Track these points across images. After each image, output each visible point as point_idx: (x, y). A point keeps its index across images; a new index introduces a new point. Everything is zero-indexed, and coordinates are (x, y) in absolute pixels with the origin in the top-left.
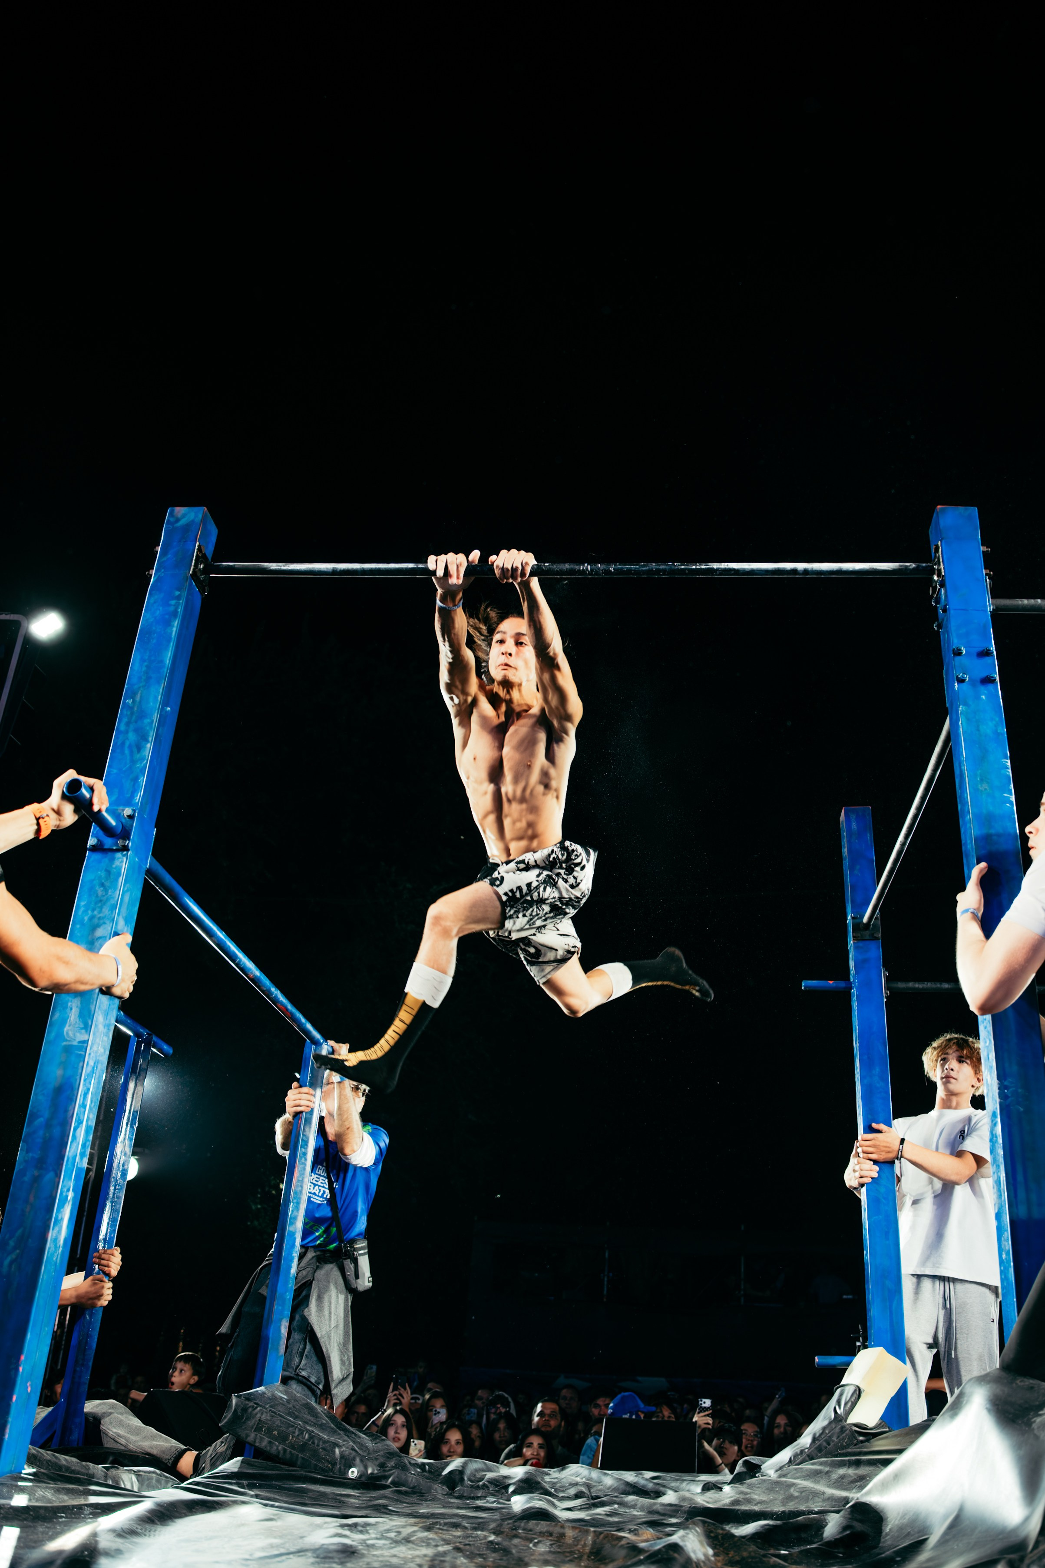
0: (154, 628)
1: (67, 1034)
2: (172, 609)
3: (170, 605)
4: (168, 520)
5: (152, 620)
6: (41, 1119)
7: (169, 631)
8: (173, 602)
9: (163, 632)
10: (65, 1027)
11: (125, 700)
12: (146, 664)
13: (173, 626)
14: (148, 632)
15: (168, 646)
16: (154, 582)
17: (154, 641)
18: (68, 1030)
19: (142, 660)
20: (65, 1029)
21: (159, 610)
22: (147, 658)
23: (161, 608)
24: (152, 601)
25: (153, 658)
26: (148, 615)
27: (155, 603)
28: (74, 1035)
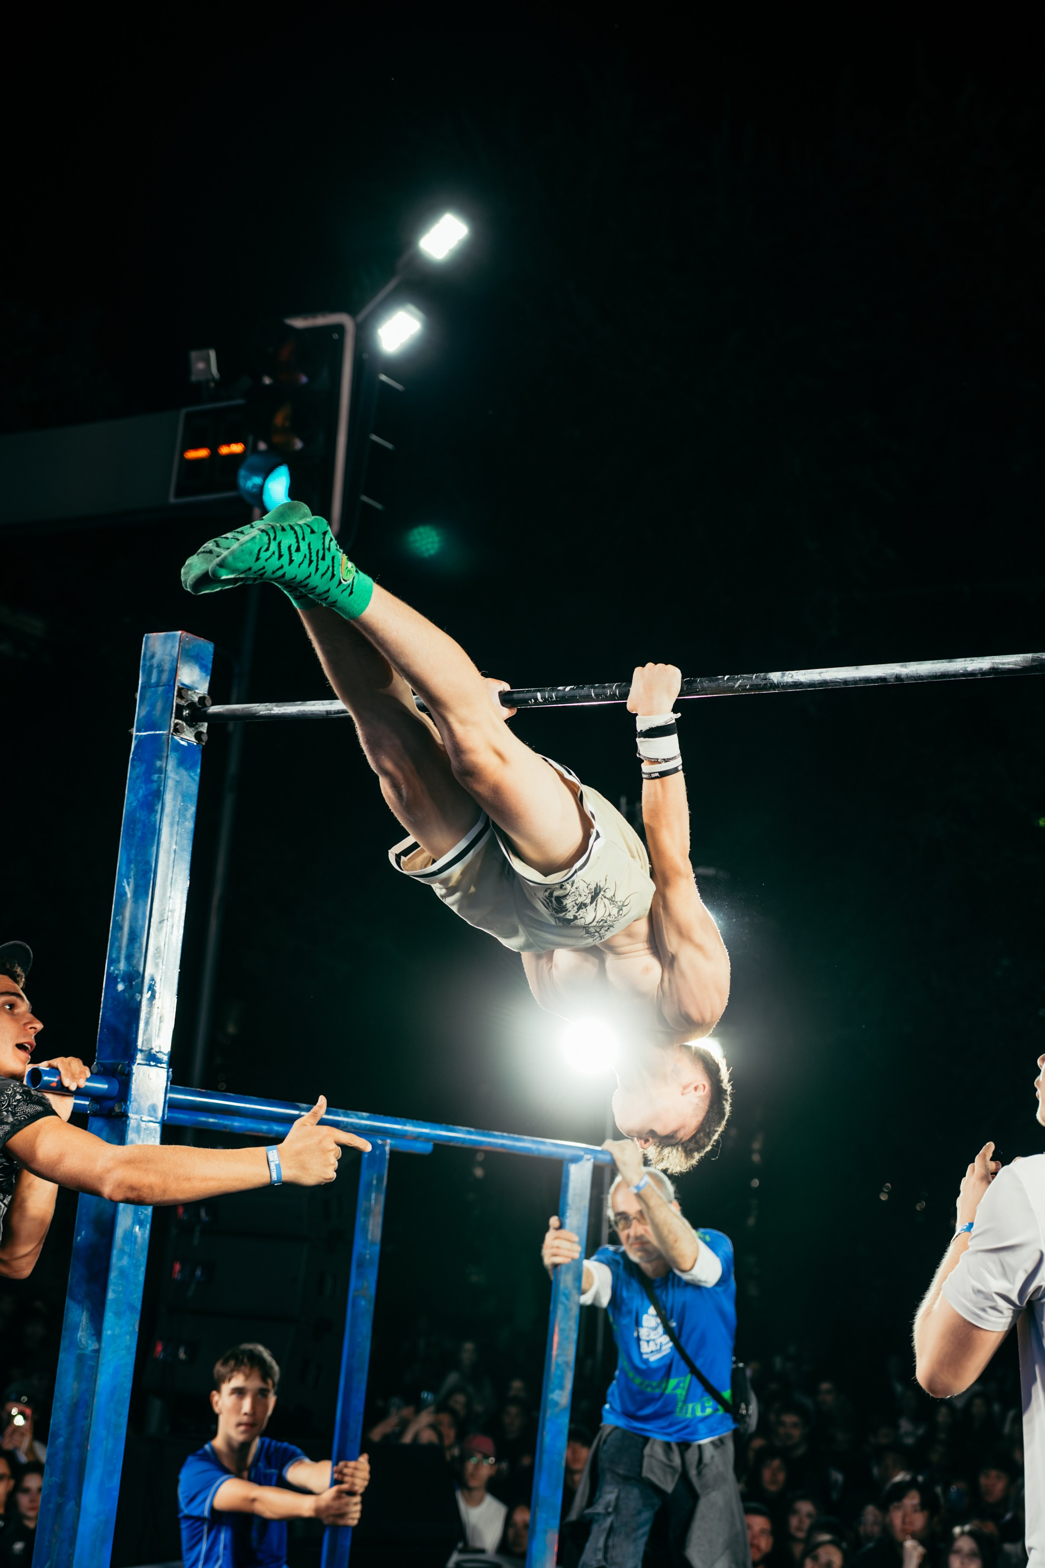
0: (138, 815)
1: (81, 1340)
2: (155, 785)
3: (153, 781)
4: (145, 654)
5: (135, 804)
6: (61, 1440)
7: (153, 819)
8: (155, 777)
9: (147, 821)
10: (78, 1332)
11: (115, 916)
12: (132, 866)
13: (157, 812)
14: (132, 821)
15: (154, 842)
16: (136, 747)
17: (139, 834)
18: (81, 1336)
19: (129, 862)
20: (79, 1335)
21: (142, 788)
22: (132, 857)
23: (143, 786)
24: (134, 776)
25: (139, 858)
26: (132, 798)
27: (137, 778)
28: (87, 1342)
